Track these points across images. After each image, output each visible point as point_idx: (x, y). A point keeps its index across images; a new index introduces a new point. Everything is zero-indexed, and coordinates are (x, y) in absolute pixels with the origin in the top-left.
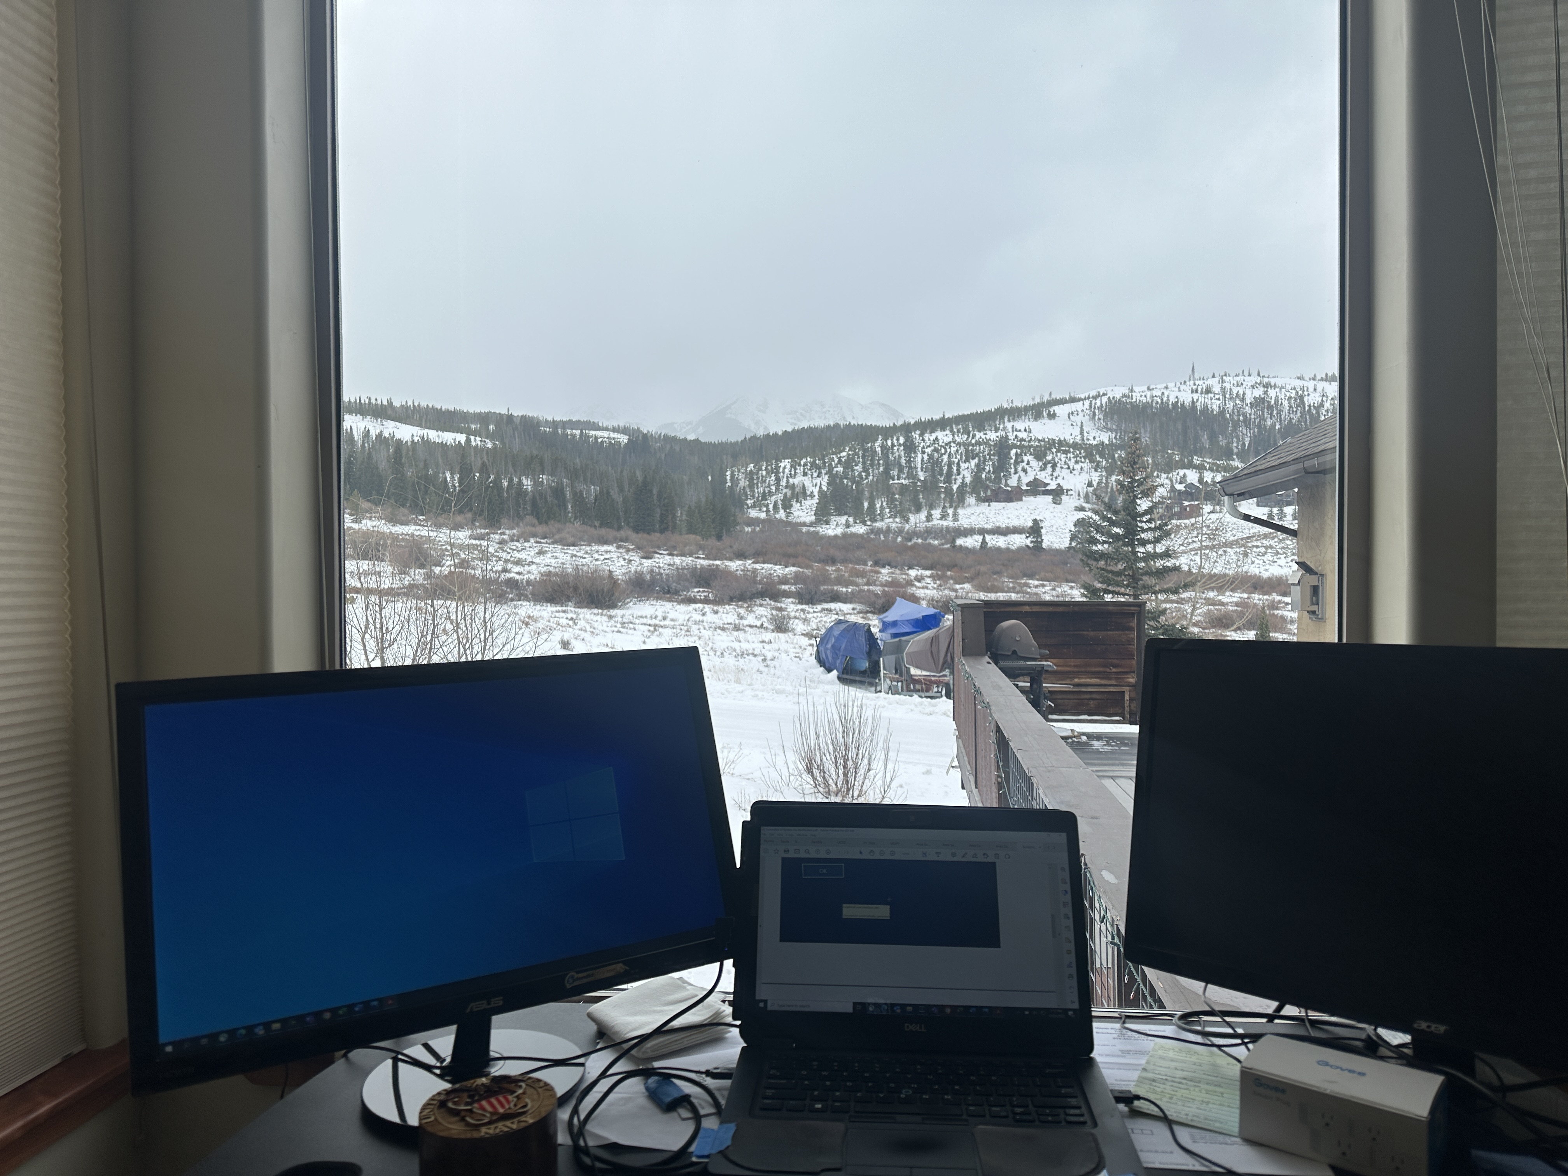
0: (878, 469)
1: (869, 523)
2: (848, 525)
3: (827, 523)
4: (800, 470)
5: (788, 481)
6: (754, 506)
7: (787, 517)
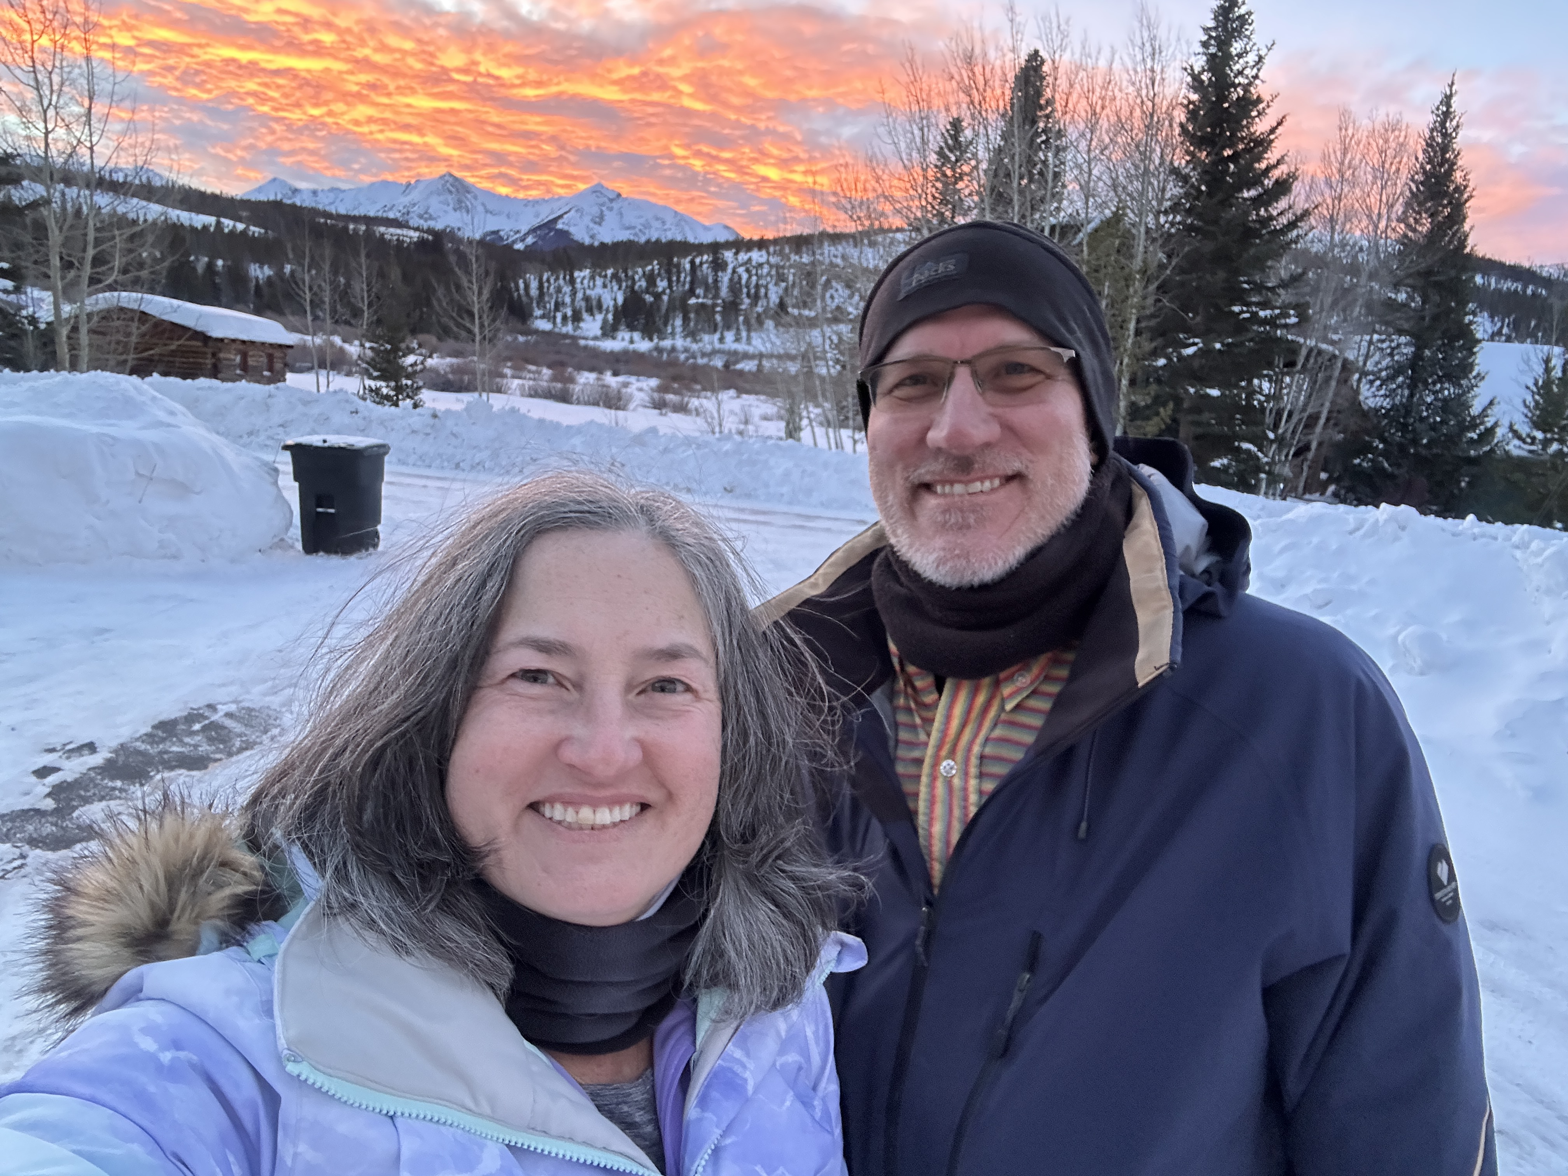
0: (684, 285)
1: (656, 340)
2: (632, 341)
3: (614, 338)
4: (599, 281)
5: (584, 293)
6: (543, 317)
7: (575, 330)
